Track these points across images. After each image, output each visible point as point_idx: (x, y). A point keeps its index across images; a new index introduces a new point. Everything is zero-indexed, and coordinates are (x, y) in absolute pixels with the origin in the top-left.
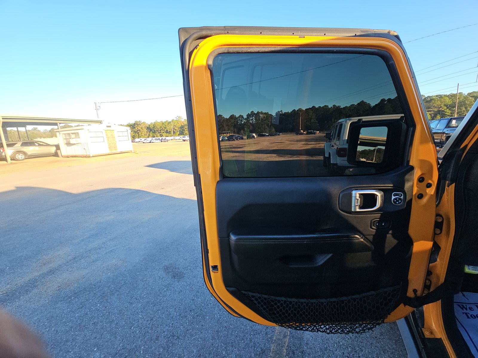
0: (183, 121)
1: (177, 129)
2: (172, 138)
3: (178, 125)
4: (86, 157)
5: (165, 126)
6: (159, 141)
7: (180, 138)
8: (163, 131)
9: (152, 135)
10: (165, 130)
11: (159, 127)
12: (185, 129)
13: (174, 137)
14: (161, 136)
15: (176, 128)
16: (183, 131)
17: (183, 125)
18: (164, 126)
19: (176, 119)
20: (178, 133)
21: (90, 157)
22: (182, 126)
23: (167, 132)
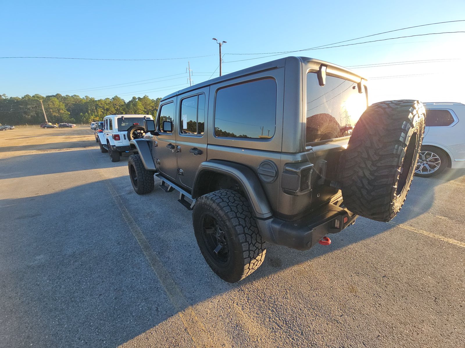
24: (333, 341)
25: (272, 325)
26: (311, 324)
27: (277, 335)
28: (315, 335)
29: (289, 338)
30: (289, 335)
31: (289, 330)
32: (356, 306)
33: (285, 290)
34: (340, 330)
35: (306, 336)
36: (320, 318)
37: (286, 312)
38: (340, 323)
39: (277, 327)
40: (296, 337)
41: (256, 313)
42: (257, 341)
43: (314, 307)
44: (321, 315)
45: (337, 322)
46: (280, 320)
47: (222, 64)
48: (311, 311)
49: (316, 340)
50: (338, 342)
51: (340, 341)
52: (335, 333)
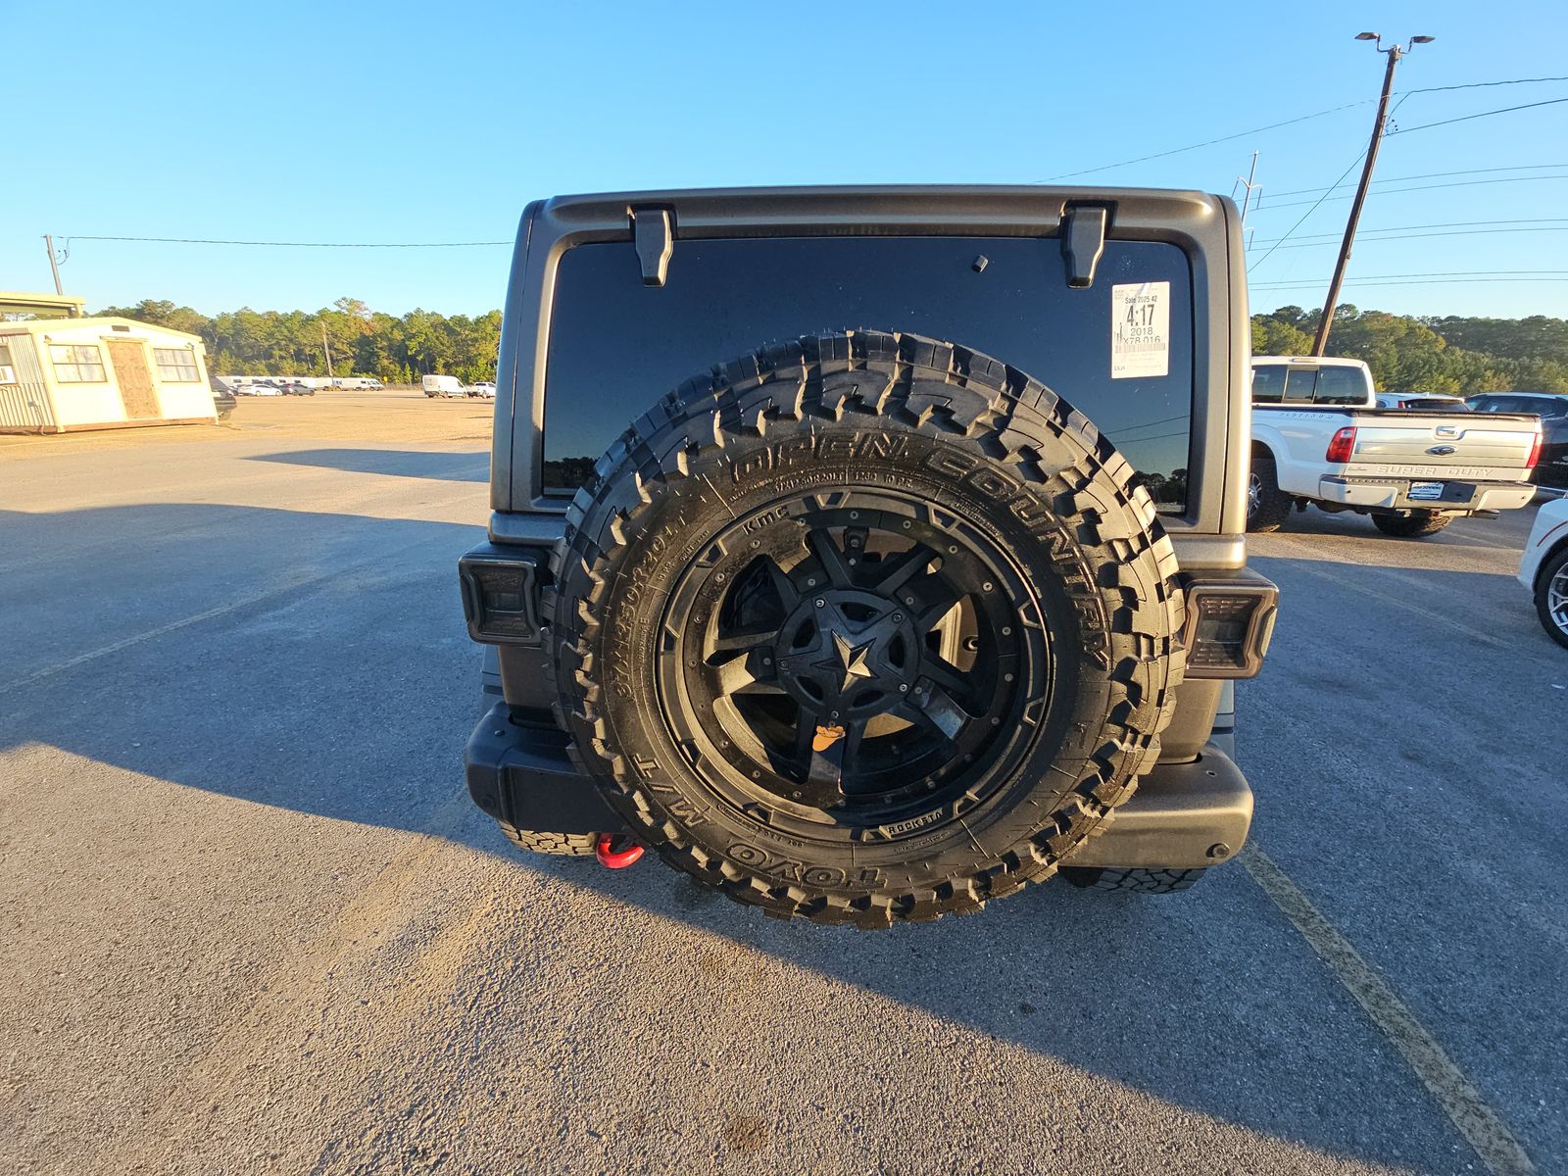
0: (368, 318)
1: (345, 348)
2: (327, 381)
3: (347, 333)
4: (37, 432)
5: (289, 335)
6: (273, 391)
7: (364, 386)
8: (283, 353)
9: (228, 365)
10: (292, 348)
11: (260, 335)
12: (381, 353)
13: (336, 379)
14: (274, 370)
15: (338, 346)
16: (369, 358)
17: (368, 333)
18: (286, 333)
19: (335, 309)
20: (351, 363)
21: (56, 433)
22: (363, 336)
23: (298, 356)
24: (482, 1142)
25: (471, 988)
26: (518, 1066)
27: (448, 1009)
28: (484, 1088)
29: (448, 1036)
30: (457, 1033)
31: (472, 1028)
32: (666, 1166)
33: (606, 960)
34: (535, 1147)
35: (471, 1071)
36: (550, 1080)
37: (527, 996)
38: (564, 1139)
39: (470, 1000)
40: (457, 1051)
41: (491, 942)
42: (412, 981)
43: (582, 1050)
44: (564, 1079)
45: (561, 1131)
46: (495, 996)
47: (1382, 142)
48: (563, 1048)
49: (467, 1097)
50: (488, 1155)
51: (492, 1162)
52: (515, 1138)
